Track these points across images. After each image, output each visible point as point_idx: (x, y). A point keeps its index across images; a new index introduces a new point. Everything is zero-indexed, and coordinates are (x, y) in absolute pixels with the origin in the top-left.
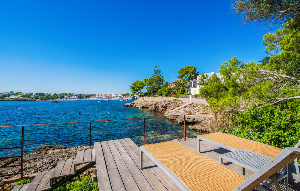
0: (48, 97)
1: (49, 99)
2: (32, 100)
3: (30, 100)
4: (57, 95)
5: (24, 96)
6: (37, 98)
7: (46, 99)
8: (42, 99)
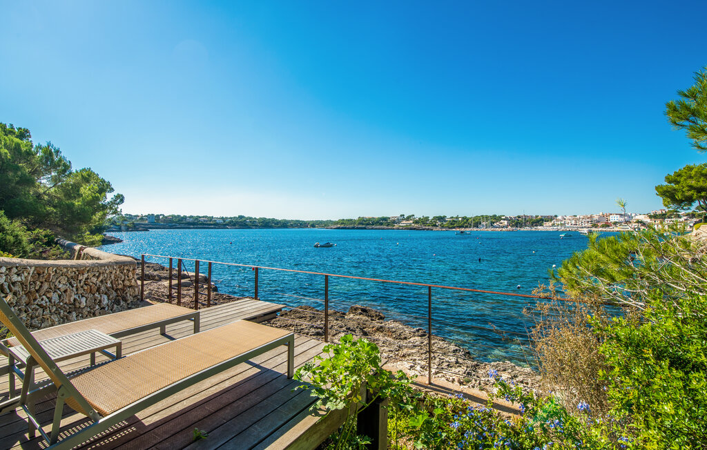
0: (452, 224)
1: (454, 228)
2: (428, 229)
3: (424, 229)
4: (468, 220)
5: (416, 222)
6: (435, 226)
7: (450, 228)
8: (443, 227)
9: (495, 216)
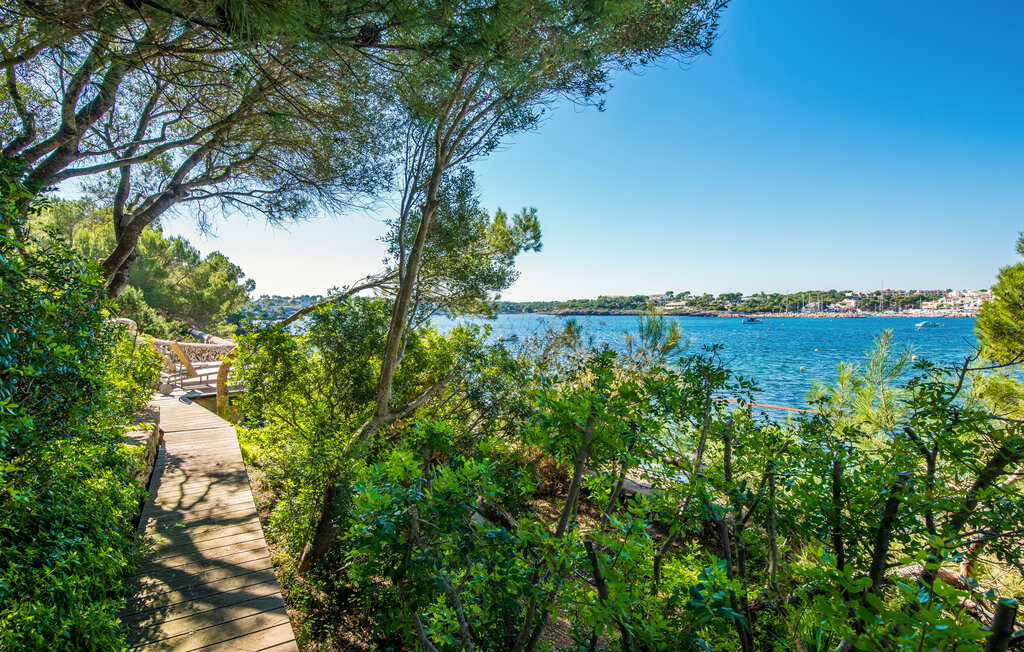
0: (751, 306)
1: (755, 312)
2: (710, 315)
3: (702, 315)
4: (780, 299)
5: (692, 304)
6: (723, 309)
7: (747, 313)
8: (735, 311)
9: (833, 292)
